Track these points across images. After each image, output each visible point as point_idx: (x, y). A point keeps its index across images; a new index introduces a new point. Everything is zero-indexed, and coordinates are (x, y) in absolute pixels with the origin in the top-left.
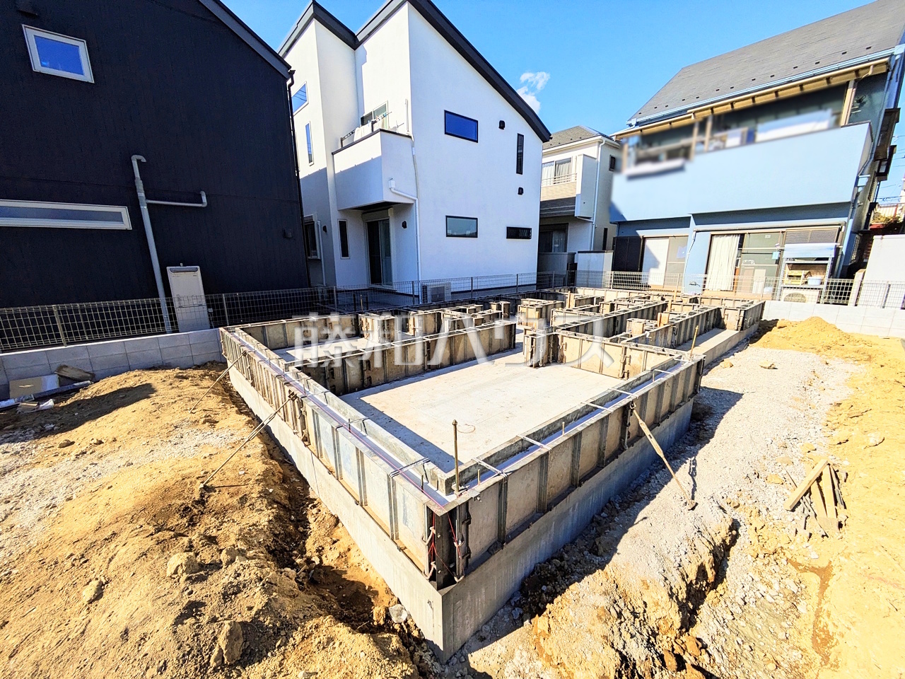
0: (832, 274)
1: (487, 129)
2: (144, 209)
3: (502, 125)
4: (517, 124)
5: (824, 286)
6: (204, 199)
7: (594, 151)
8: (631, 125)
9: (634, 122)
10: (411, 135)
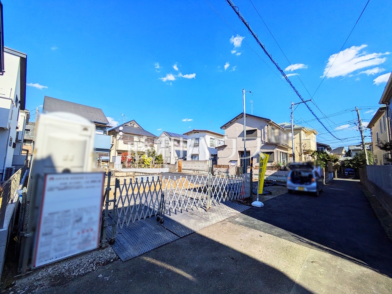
1: (18, 103)
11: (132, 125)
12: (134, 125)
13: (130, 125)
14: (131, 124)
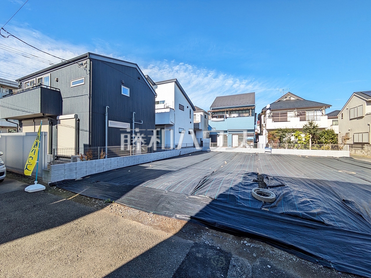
0: (254, 143)
1: (185, 108)
2: (134, 124)
3: (188, 107)
4: (190, 107)
5: (253, 145)
6: (142, 122)
7: (202, 113)
8: (211, 109)
9: (211, 108)
10: (174, 109)
11: (288, 98)
12: (290, 98)
13: (285, 100)
14: (286, 98)
